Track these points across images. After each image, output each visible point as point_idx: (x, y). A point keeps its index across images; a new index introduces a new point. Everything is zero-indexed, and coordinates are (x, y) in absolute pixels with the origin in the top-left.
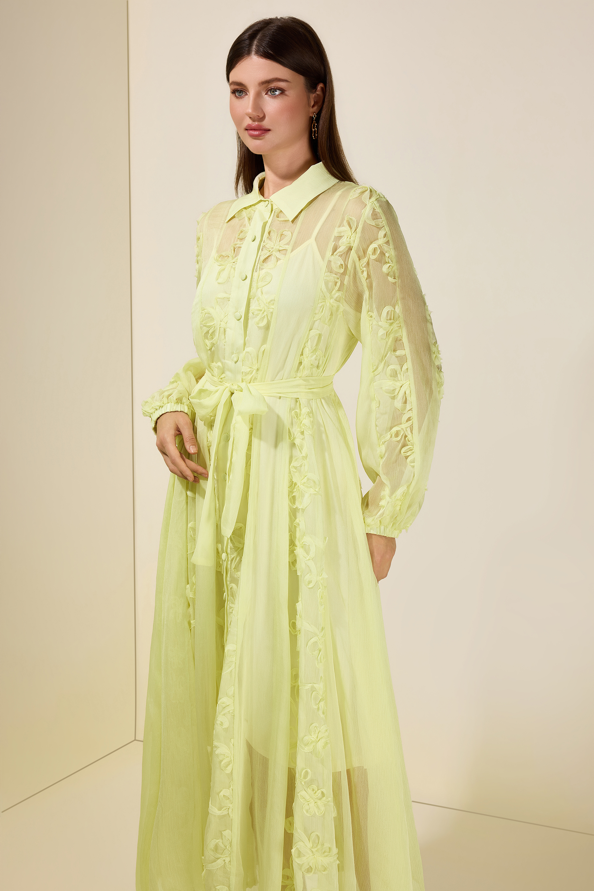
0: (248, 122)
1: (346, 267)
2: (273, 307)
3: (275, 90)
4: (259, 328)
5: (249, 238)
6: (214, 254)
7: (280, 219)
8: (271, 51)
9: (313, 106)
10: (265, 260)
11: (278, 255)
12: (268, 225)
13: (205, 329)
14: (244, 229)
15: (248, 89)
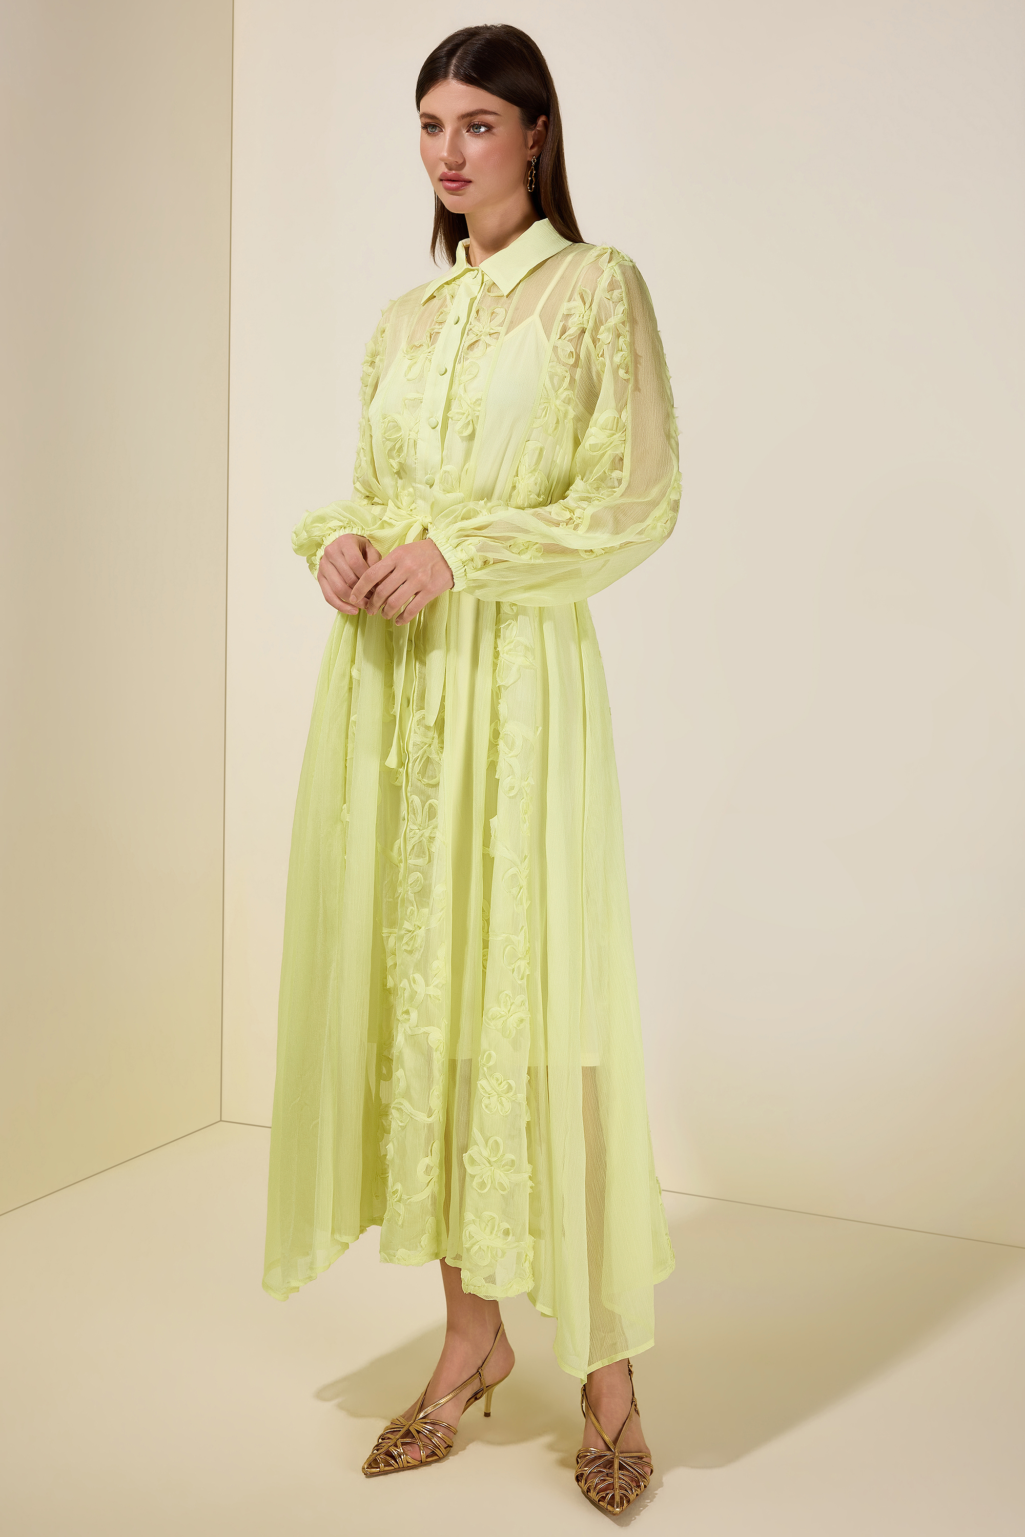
0: (442, 169)
1: (578, 356)
2: (479, 409)
3: (479, 127)
4: (463, 438)
5: (451, 319)
6: (403, 345)
7: (491, 294)
8: (475, 73)
9: (532, 147)
10: (472, 346)
11: (488, 339)
12: (476, 301)
13: (389, 445)
14: (445, 309)
15: (443, 125)
